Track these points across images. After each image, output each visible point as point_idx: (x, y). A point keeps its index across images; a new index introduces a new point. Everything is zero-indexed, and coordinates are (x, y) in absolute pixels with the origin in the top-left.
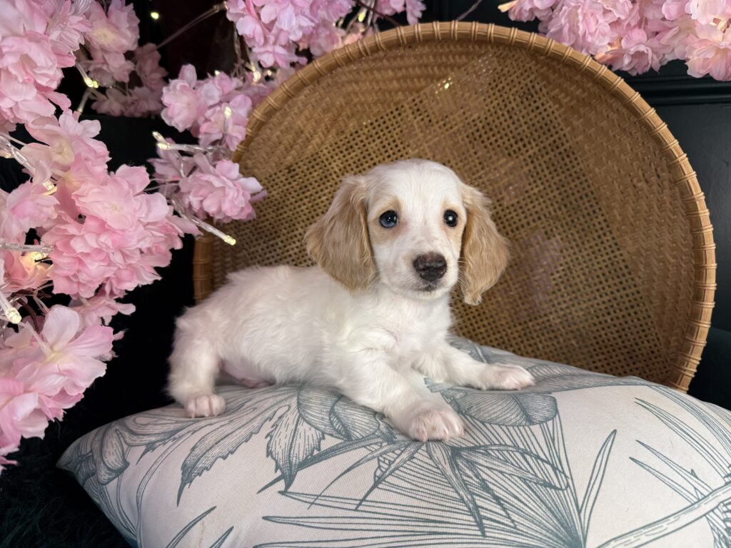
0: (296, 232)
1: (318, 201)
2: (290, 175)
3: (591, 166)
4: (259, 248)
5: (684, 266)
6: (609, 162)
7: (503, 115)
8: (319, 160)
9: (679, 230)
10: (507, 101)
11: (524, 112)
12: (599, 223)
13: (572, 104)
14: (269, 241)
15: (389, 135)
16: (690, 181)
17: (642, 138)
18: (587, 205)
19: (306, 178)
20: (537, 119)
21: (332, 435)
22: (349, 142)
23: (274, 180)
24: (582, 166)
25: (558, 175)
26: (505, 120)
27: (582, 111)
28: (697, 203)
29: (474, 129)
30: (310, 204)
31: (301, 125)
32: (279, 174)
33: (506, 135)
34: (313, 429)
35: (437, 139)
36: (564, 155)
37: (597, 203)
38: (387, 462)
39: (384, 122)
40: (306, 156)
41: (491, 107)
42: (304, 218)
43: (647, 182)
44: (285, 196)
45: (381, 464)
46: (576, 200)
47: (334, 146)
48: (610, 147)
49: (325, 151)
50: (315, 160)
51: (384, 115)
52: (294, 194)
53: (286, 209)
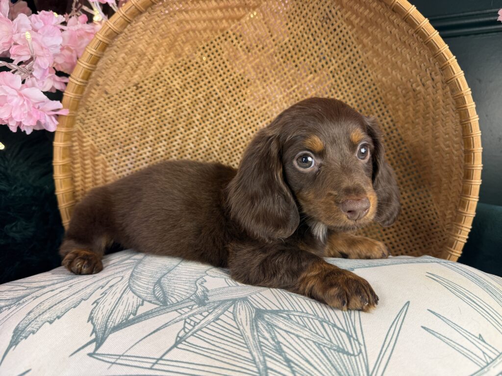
0: (147, 139)
1: (164, 113)
2: (138, 91)
3: (379, 76)
4: (115, 152)
5: (455, 152)
6: (394, 72)
7: (308, 38)
8: (162, 79)
9: (450, 123)
10: (310, 26)
11: (325, 34)
12: (388, 123)
13: (361, 24)
14: (124, 146)
15: (219, 58)
16: (459, 80)
17: (419, 48)
18: (378, 109)
19: (152, 94)
20: (335, 39)
21: (150, 302)
22: (186, 64)
23: (124, 96)
24: (372, 77)
25: (354, 86)
26: (311, 43)
27: (370, 30)
28: (465, 97)
29: (287, 51)
30: (158, 116)
31: (143, 48)
32: (128, 90)
33: (312, 55)
34: (136, 297)
35: (257, 60)
36: (358, 69)
37: (385, 107)
38: (192, 323)
39: (214, 47)
40: (150, 75)
41: (298, 31)
42: (154, 127)
43: (424, 85)
44: (136, 109)
45: (187, 325)
46: (369, 106)
47: (174, 67)
48: (393, 59)
49: (167, 71)
50: (158, 79)
51: (213, 39)
52: (143, 107)
53: (137, 120)
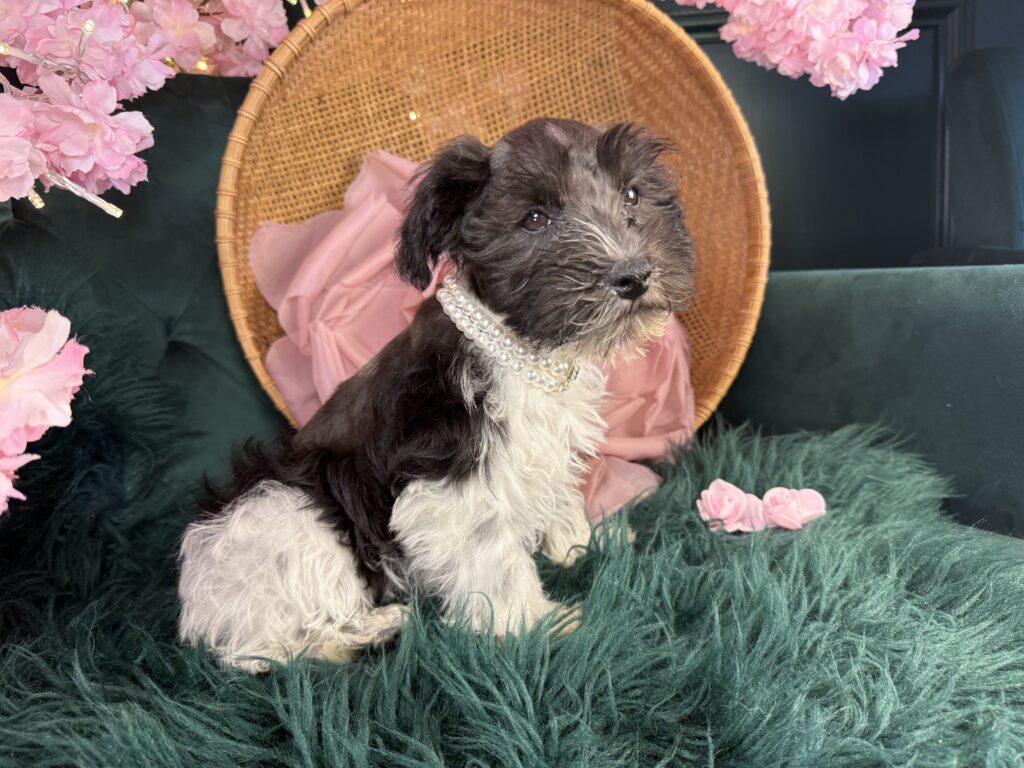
1: (342, 151)
2: (319, 107)
4: (270, 199)
9: (732, 216)
11: (589, 83)
13: (642, 81)
17: (709, 123)
19: (335, 116)
20: (601, 93)
22: (391, 81)
23: (301, 110)
26: (566, 90)
27: (651, 90)
29: (531, 95)
32: (309, 103)
40: (341, 87)
44: (308, 135)
47: (375, 82)
49: (364, 86)
50: (350, 95)
52: (317, 135)
53: (305, 153)
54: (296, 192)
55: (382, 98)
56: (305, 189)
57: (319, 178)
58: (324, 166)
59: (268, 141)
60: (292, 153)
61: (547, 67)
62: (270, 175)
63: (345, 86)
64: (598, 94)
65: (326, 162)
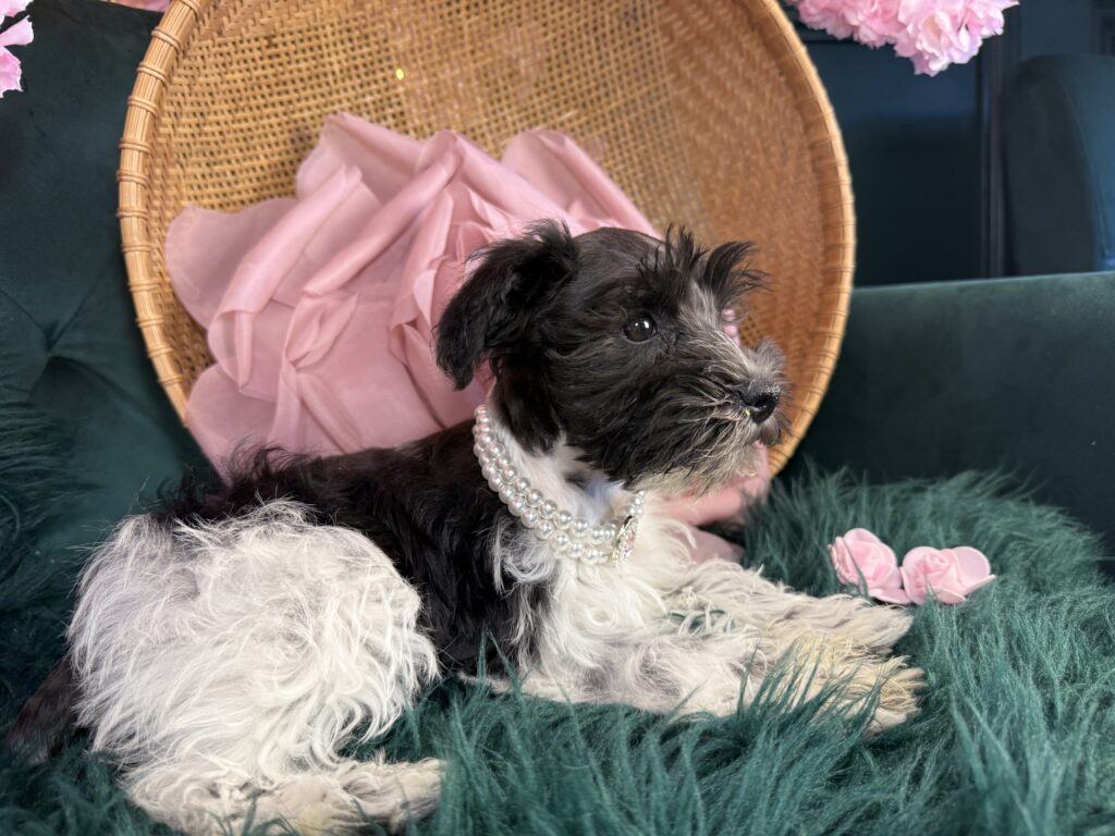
1: (298, 115)
2: (268, 52)
3: (692, 132)
4: (198, 170)
6: (718, 127)
8: (315, 42)
9: (801, 211)
10: (599, 23)
11: (619, 43)
14: (215, 163)
19: (289, 67)
22: (365, 26)
23: (243, 51)
24: (679, 131)
25: (644, 143)
26: (590, 52)
29: (545, 56)
32: (253, 44)
33: (586, 74)
36: (658, 114)
40: (298, 27)
43: (765, 152)
47: (344, 25)
48: (723, 105)
50: (310, 39)
54: (235, 166)
55: (353, 49)
56: (247, 164)
57: (268, 150)
58: (274, 134)
59: (196, 88)
60: (230, 111)
61: (566, 21)
62: (198, 139)
63: (305, 26)
64: (630, 58)
65: (277, 129)
